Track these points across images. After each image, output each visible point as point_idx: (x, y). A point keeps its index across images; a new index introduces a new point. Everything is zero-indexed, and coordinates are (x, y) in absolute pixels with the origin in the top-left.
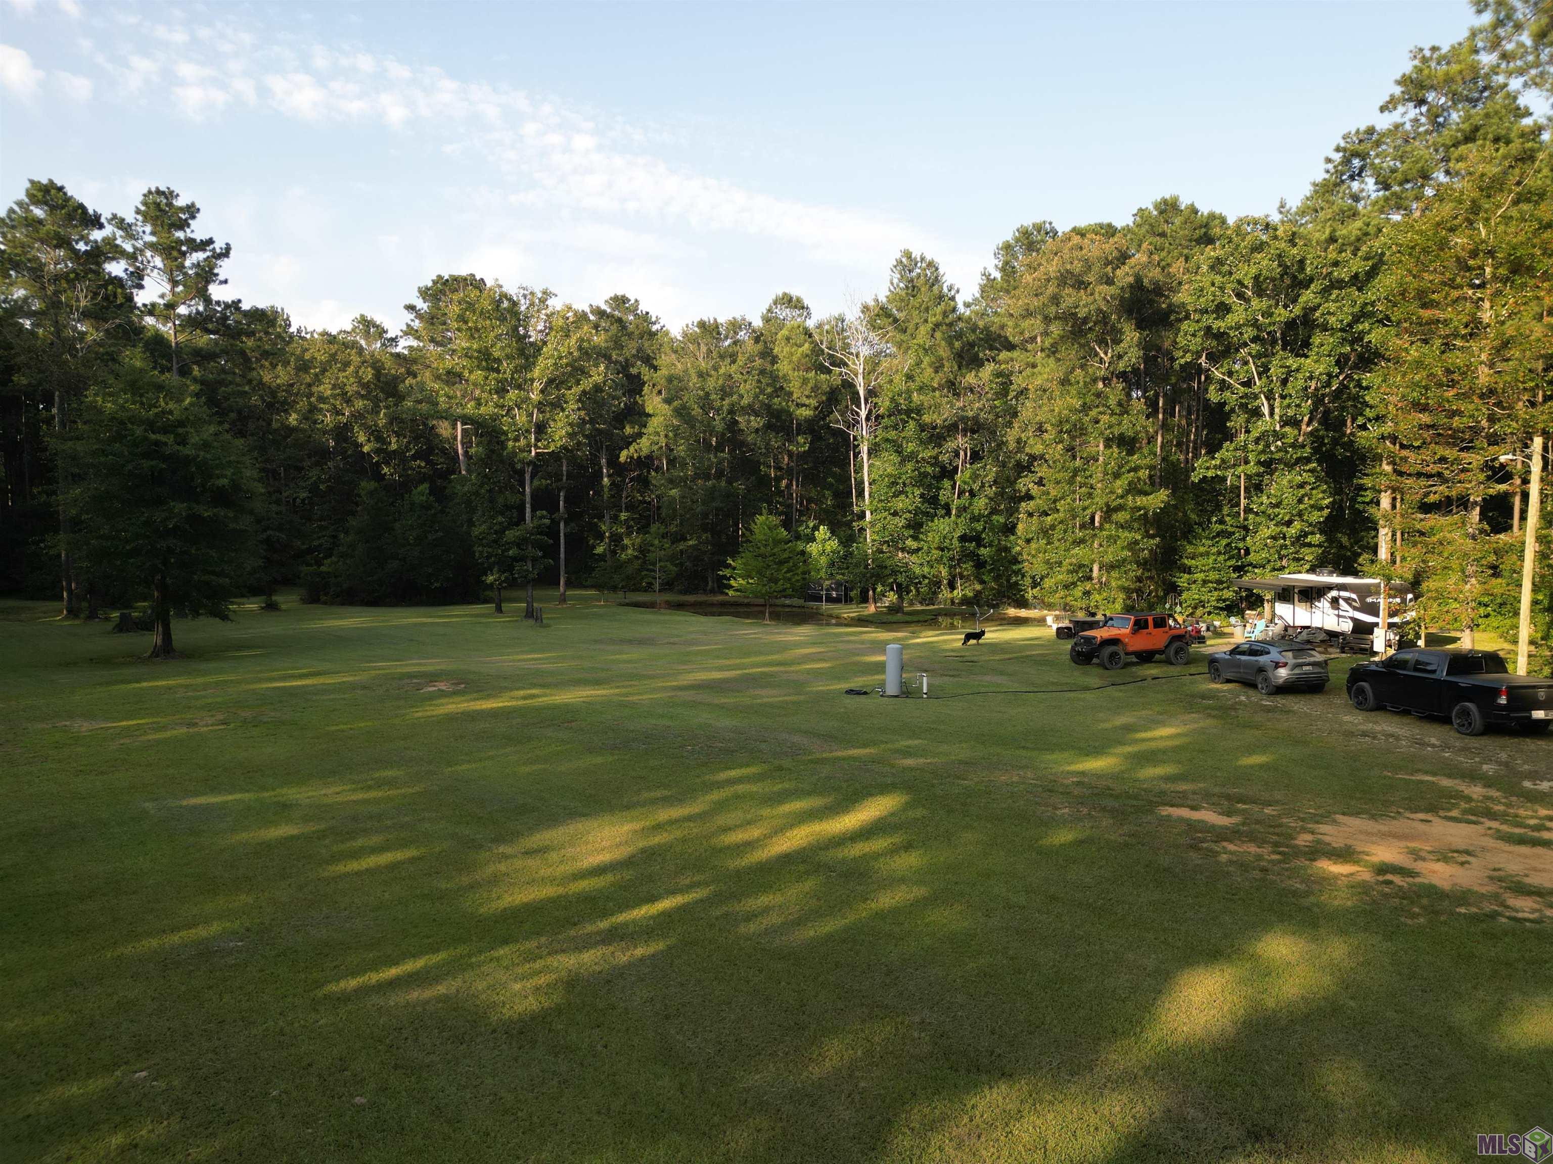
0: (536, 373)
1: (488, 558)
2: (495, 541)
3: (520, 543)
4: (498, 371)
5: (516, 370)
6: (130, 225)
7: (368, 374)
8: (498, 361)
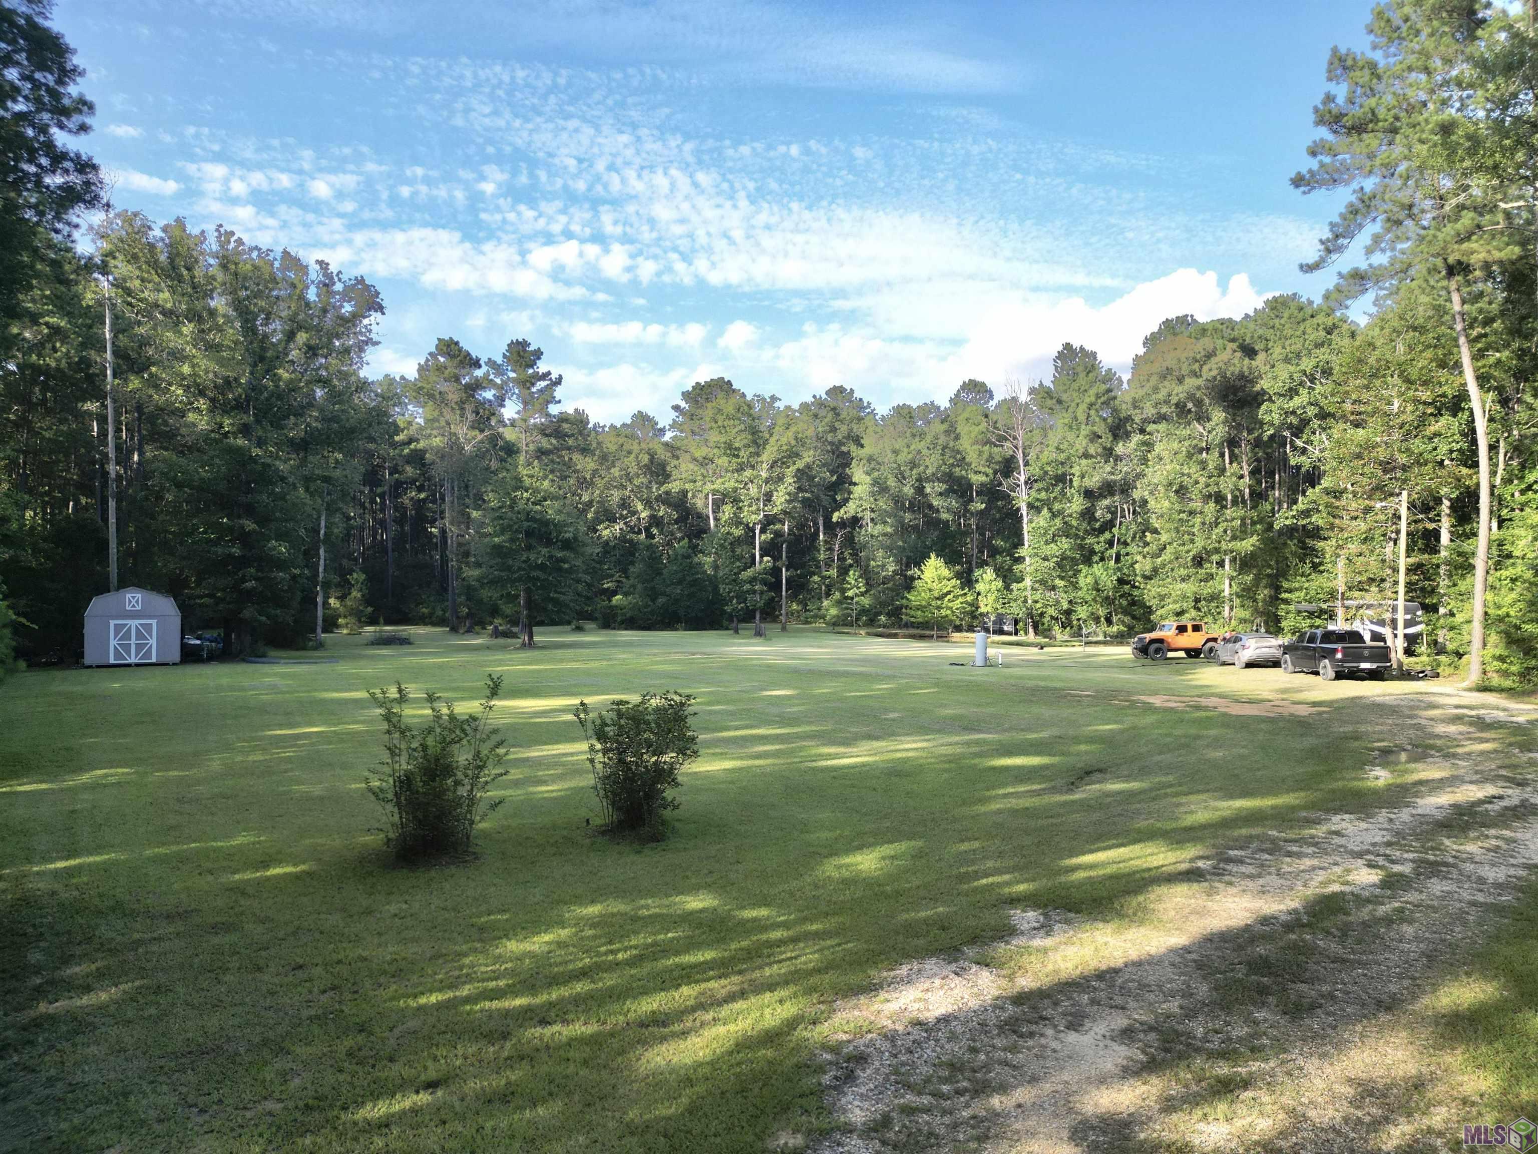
0: (764, 457)
1: (729, 593)
2: (734, 581)
3: (752, 580)
4: (737, 456)
5: (752, 455)
6: (499, 366)
7: (645, 459)
8: (738, 449)
